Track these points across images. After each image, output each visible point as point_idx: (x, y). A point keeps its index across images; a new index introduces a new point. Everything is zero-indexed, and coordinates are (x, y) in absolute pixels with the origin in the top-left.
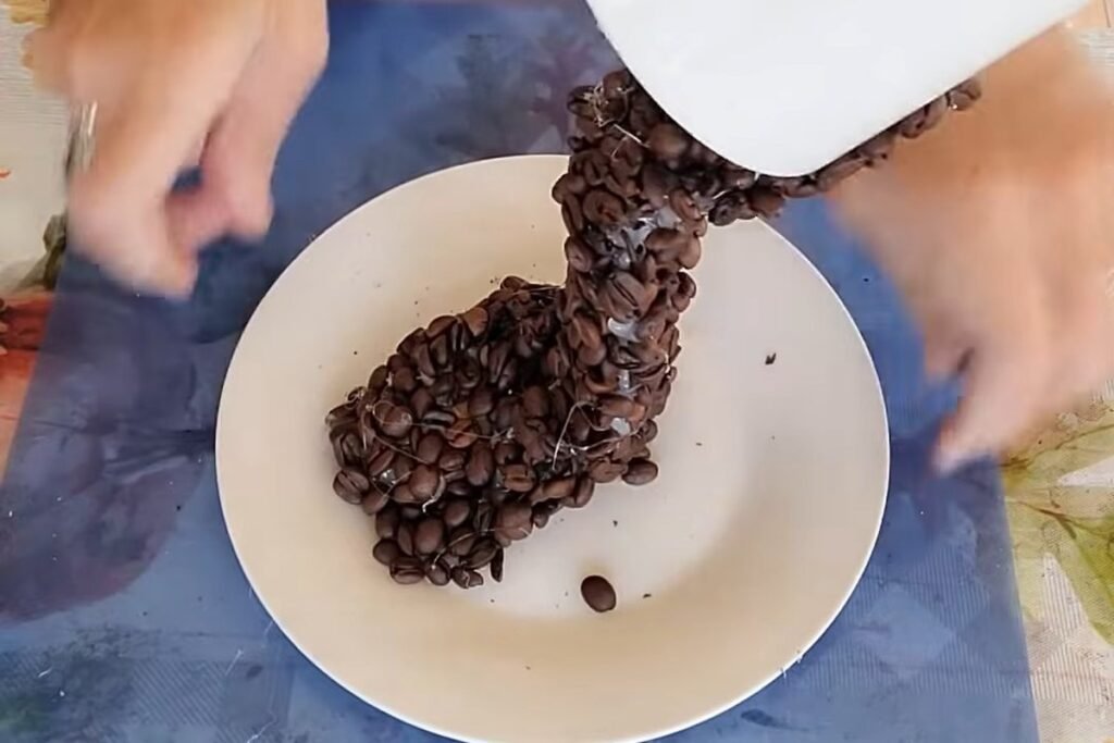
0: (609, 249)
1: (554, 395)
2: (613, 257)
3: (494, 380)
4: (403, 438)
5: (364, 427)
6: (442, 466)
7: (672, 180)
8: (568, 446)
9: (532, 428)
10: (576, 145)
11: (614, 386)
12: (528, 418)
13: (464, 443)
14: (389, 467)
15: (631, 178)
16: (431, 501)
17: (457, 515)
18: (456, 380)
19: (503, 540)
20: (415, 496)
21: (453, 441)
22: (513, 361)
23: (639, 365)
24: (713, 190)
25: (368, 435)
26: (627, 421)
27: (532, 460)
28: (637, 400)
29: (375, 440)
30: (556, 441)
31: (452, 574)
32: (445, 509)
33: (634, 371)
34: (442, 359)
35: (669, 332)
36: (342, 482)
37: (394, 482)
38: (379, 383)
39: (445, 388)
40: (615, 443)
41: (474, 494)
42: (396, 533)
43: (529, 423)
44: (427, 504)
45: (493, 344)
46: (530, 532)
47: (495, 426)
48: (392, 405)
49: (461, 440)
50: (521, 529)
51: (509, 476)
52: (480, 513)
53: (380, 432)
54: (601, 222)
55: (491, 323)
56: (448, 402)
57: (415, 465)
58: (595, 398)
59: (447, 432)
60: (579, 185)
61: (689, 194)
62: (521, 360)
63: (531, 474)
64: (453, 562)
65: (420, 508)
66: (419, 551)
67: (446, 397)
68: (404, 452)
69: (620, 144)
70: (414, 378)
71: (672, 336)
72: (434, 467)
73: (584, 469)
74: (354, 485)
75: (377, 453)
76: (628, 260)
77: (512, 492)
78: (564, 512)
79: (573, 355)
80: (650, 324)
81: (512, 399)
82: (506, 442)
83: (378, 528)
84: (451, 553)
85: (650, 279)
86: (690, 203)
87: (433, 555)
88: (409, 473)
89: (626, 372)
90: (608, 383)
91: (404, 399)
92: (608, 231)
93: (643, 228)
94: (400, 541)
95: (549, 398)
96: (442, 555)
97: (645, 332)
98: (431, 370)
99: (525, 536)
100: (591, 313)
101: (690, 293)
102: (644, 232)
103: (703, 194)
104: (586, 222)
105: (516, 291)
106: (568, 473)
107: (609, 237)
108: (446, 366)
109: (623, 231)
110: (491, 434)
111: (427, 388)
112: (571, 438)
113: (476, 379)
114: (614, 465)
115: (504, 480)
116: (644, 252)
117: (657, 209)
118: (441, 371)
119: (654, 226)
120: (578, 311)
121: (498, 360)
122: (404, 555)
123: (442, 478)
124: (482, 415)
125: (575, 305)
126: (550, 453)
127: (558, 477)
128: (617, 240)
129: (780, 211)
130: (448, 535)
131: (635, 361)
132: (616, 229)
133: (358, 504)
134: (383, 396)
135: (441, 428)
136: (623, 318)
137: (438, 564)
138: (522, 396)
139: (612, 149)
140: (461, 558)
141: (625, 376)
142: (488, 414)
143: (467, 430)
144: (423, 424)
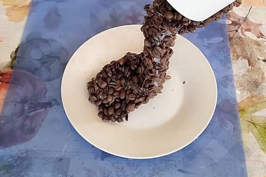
0: (155, 41)
1: (140, 78)
2: (155, 43)
3: (126, 75)
4: (105, 89)
5: (96, 86)
6: (114, 95)
7: (170, 24)
8: (144, 89)
9: (135, 85)
10: (146, 18)
11: (155, 74)
12: (134, 83)
13: (119, 89)
14: (102, 95)
15: (160, 24)
16: (111, 103)
17: (117, 106)
18: (117, 75)
19: (128, 112)
20: (108, 102)
21: (116, 89)
22: (130, 70)
23: (161, 69)
24: (179, 26)
25: (97, 88)
26: (157, 83)
27: (135, 93)
28: (160, 78)
29: (98, 89)
30: (141, 88)
31: (117, 120)
32: (115, 105)
33: (160, 70)
34: (114, 70)
35: (167, 62)
36: (91, 99)
37: (103, 99)
38: (99, 76)
39: (114, 77)
40: (154, 88)
41: (121, 101)
42: (103, 110)
43: (134, 84)
44: (110, 103)
45: (125, 67)
46: (134, 110)
47: (126, 86)
48: (102, 81)
49: (118, 88)
50: (132, 109)
51: (130, 97)
52: (123, 105)
53: (99, 87)
54: (153, 35)
55: (125, 62)
56: (115, 80)
57: (108, 95)
58: (150, 77)
59: (115, 87)
60: (147, 27)
61: (174, 27)
62: (132, 71)
63: (135, 96)
64: (116, 117)
65: (109, 104)
66: (109, 114)
67: (114, 79)
68: (105, 92)
69: (158, 16)
70: (107, 75)
71: (168, 63)
72: (112, 95)
73: (147, 94)
74: (93, 99)
75: (99, 92)
76: (159, 44)
77: (130, 100)
78: (142, 105)
79: (145, 67)
80: (164, 59)
81: (130, 79)
82: (129, 89)
83: (99, 109)
84: (116, 115)
85: (164, 48)
86: (174, 29)
87: (112, 115)
88: (106, 96)
89: (158, 71)
90: (153, 73)
91: (105, 80)
92: (155, 37)
93: (163, 36)
94: (104, 112)
95: (139, 79)
96: (114, 115)
97: (162, 61)
98: (111, 73)
99: (133, 110)
100: (150, 57)
101: (172, 53)
102: (163, 37)
103: (177, 27)
104: (149, 35)
105: (130, 55)
106: (143, 96)
107: (155, 38)
108: (114, 72)
109: (158, 37)
110: (125, 87)
111: (110, 77)
112: (144, 87)
113: (122, 75)
114: (154, 94)
115: (129, 97)
116: (163, 42)
117: (166, 31)
118: (113, 73)
119: (166, 35)
120: (147, 56)
121: (127, 70)
122: (105, 115)
123: (114, 97)
124: (123, 83)
125: (146, 55)
126: (139, 91)
127: (141, 96)
128: (157, 39)
129: (194, 31)
130: (115, 111)
131: (160, 68)
132: (157, 36)
133: (94, 104)
134: (100, 79)
135: (114, 86)
136: (158, 57)
137: (113, 117)
138: (133, 78)
139: (156, 18)
140: (119, 116)
141: (157, 72)
142: (124, 83)
143: (120, 86)
144: (109, 85)
